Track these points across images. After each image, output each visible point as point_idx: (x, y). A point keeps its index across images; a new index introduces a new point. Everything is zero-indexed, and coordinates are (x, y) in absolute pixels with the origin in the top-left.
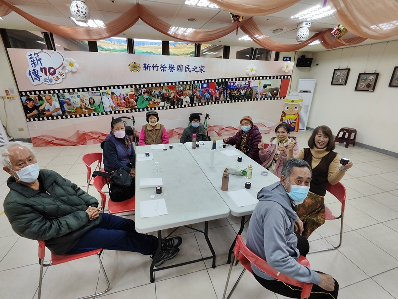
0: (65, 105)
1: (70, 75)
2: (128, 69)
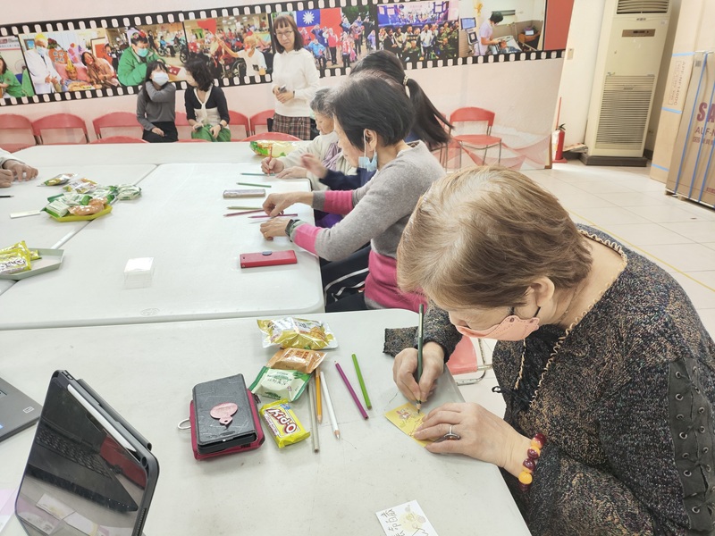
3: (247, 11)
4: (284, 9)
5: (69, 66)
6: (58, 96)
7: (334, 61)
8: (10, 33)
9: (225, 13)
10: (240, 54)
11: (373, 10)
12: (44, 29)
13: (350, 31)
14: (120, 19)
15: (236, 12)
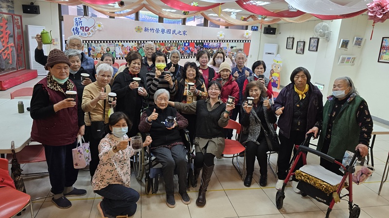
0: (91, 51)
1: (97, 32)
2: (135, 31)
3: (172, 42)
4: (181, 42)
5: (126, 51)
6: (121, 58)
7: (192, 55)
8: (113, 42)
9: (167, 42)
10: (169, 52)
11: (203, 43)
12: (121, 42)
13: (196, 48)
14: (141, 41)
15: (169, 42)
